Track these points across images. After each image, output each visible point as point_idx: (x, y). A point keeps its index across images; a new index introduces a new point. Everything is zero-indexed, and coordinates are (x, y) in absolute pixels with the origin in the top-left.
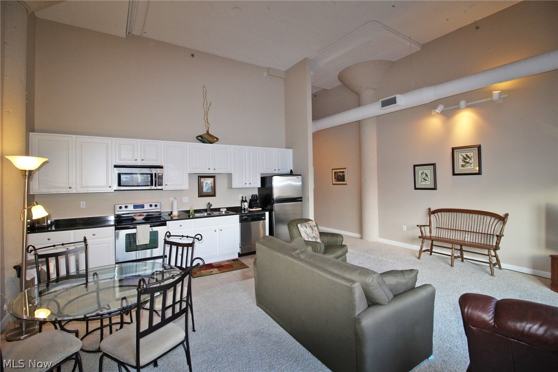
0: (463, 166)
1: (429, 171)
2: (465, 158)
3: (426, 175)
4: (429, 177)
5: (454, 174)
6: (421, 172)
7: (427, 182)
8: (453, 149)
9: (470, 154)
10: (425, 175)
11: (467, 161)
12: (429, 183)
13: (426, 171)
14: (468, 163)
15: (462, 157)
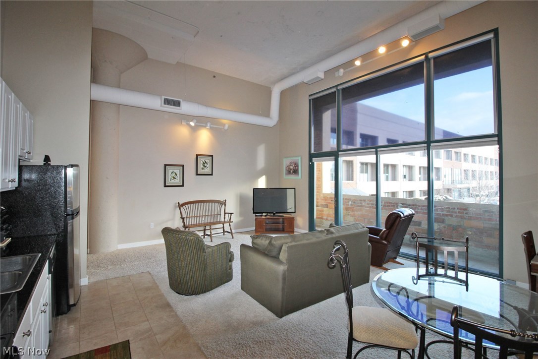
0: (202, 168)
1: (178, 171)
2: (204, 163)
3: (176, 174)
4: (178, 175)
5: (197, 174)
6: (171, 171)
7: (176, 180)
8: (197, 156)
9: (207, 161)
10: (174, 174)
11: (205, 165)
12: (178, 181)
13: (175, 171)
14: (205, 167)
15: (202, 162)
